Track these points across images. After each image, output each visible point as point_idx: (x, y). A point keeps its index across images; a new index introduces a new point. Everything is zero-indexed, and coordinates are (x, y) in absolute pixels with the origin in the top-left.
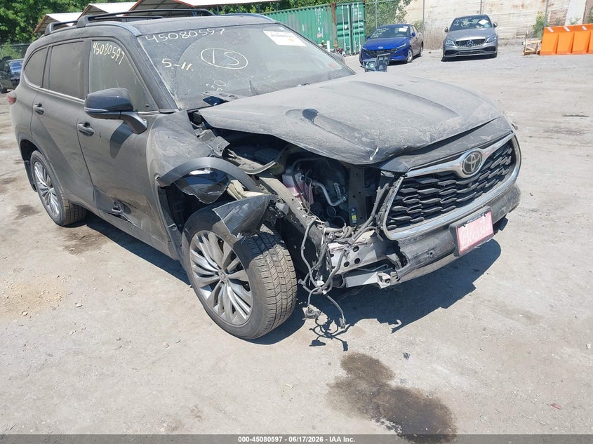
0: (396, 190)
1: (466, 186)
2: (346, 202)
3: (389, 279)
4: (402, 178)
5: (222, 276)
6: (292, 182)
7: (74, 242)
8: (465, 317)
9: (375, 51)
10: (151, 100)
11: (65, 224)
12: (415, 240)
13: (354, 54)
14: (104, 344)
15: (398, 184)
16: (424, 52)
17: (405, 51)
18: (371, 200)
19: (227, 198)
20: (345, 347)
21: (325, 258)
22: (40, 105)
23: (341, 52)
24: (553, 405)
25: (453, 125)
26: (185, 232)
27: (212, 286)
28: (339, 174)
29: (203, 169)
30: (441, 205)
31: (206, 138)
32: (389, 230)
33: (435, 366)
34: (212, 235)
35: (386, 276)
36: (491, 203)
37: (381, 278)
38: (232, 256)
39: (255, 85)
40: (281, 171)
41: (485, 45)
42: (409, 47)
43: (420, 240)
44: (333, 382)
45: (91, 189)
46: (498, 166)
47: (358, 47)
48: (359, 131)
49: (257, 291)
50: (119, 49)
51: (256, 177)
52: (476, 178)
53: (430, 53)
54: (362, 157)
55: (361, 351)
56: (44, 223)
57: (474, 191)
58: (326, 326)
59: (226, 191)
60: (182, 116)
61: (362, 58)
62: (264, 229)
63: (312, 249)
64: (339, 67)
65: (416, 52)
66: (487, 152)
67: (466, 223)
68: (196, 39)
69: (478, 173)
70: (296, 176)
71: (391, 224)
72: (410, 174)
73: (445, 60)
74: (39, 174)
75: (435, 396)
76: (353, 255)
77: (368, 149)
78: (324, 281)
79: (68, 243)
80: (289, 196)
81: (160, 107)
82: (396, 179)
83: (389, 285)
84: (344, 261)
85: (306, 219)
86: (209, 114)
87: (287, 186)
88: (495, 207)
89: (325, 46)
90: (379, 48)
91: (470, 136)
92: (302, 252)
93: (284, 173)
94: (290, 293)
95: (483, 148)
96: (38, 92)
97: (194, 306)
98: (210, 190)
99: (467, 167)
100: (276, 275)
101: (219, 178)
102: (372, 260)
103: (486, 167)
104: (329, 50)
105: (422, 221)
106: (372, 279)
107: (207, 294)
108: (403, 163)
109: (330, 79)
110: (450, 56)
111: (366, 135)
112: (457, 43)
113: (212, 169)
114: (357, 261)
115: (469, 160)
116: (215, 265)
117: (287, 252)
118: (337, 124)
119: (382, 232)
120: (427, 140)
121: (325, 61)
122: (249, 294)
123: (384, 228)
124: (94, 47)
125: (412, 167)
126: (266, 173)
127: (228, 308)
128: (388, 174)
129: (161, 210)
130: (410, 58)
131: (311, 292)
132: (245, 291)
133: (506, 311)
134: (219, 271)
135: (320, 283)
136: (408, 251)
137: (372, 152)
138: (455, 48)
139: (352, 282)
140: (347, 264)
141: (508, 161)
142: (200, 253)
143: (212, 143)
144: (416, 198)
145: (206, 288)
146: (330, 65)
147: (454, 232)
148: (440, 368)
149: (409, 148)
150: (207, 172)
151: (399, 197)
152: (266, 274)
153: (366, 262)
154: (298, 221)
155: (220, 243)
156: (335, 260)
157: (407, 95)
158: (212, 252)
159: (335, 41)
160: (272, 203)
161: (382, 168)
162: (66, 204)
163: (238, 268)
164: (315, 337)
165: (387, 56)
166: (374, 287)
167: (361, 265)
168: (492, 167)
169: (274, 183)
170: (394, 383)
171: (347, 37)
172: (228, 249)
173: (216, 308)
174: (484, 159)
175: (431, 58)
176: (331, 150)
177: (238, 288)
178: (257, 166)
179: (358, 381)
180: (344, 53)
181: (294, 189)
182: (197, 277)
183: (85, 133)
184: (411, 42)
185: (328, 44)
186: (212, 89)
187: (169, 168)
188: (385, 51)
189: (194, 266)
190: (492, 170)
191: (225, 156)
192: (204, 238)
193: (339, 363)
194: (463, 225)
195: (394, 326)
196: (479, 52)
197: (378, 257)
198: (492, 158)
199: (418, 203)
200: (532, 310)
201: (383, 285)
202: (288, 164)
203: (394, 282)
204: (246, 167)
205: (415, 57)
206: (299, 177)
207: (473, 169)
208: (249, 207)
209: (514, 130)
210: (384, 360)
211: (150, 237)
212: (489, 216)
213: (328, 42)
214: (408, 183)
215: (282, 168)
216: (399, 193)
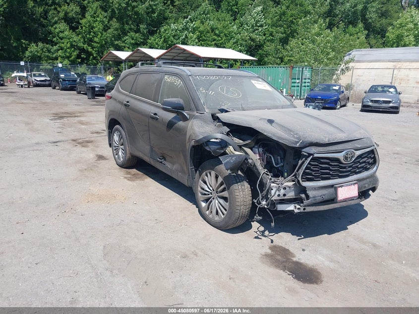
0: (308, 161)
1: (345, 168)
2: (283, 166)
3: (299, 208)
4: (312, 156)
5: (214, 195)
6: (257, 152)
7: (129, 176)
8: (339, 240)
9: (315, 99)
10: (193, 106)
11: (124, 166)
12: (315, 189)
13: (301, 99)
14: (149, 220)
15: (309, 159)
16: (349, 104)
17: (336, 102)
18: (295, 166)
19: (225, 153)
20: (272, 241)
21: (268, 190)
22: (128, 102)
23: (292, 97)
24: (376, 281)
25: (341, 137)
26: (199, 171)
27: (206, 200)
28: (281, 152)
29: (217, 139)
30: (330, 175)
31: (219, 126)
32: (303, 181)
33: (317, 256)
34: (213, 173)
35: (298, 207)
36: (359, 180)
37: (295, 207)
38: (221, 184)
39: (244, 106)
40: (252, 146)
41: (391, 105)
42: (338, 99)
43: (317, 189)
44: (263, 253)
45: (148, 147)
46: (364, 162)
47: (305, 95)
48: (293, 132)
49: (232, 202)
50: (180, 80)
51: (240, 147)
52: (351, 165)
53: (353, 105)
54: (293, 143)
55: (280, 245)
56: (111, 164)
57: (349, 171)
58: (263, 232)
59: (225, 151)
60: (208, 116)
61: (305, 102)
62: (240, 173)
63: (262, 185)
64: (289, 103)
65: (343, 103)
66: (358, 153)
67: (343, 186)
68: (217, 80)
69: (352, 162)
70: (260, 149)
71: (304, 178)
72: (316, 155)
73: (362, 111)
74: (116, 138)
75: (315, 268)
76: (282, 192)
77: (297, 140)
78: (266, 202)
79: (126, 176)
80: (255, 157)
81: (197, 110)
82: (308, 157)
83: (299, 211)
84: (277, 193)
85: (262, 170)
86: (221, 116)
87: (255, 153)
88: (362, 183)
89: (282, 92)
90: (318, 97)
91: (350, 144)
92: (257, 185)
93: (254, 147)
94: (248, 207)
95: (356, 150)
96: (127, 95)
97: (194, 212)
98: (218, 149)
99: (346, 158)
100: (242, 196)
101: (223, 144)
102: (292, 196)
103: (357, 160)
104: (284, 94)
105: (320, 180)
106: (291, 207)
107: (203, 204)
108: (312, 150)
109: (282, 108)
110: (366, 109)
111: (296, 134)
112: (372, 101)
113: (221, 139)
114: (284, 195)
115: (347, 154)
116: (211, 189)
117: (249, 186)
118: (283, 127)
119: (298, 181)
120: (326, 141)
121: (281, 99)
122: (227, 204)
123: (300, 179)
124: (166, 77)
125: (316, 152)
126: (245, 145)
127: (214, 211)
128: (305, 154)
129: (189, 159)
130: (339, 106)
131: (259, 206)
132: (225, 203)
133: (362, 241)
134: (213, 192)
135: (264, 203)
136: (311, 193)
137: (298, 142)
138: (370, 104)
139: (280, 207)
140: (279, 195)
141: (371, 161)
142: (205, 183)
143: (221, 129)
144: (318, 168)
145: (203, 201)
146: (284, 102)
147: (336, 189)
148: (320, 257)
149: (317, 143)
150: (218, 141)
151: (309, 166)
152: (238, 194)
153: (289, 196)
154: (257, 170)
155: (217, 177)
156: (273, 192)
157: (321, 120)
158: (211, 181)
159: (289, 90)
160: (246, 159)
161: (303, 150)
162: (128, 155)
163: (224, 190)
164: (256, 235)
165: (321, 103)
166: (291, 212)
167: (285, 198)
168: (361, 161)
169: (248, 150)
170: (294, 259)
171: (298, 88)
172: (220, 180)
173: (207, 212)
174: (356, 156)
175: (353, 108)
176: (279, 137)
177: (222, 201)
178: (241, 141)
179: (276, 255)
180: (294, 98)
181: (258, 155)
182: (200, 195)
183: (153, 118)
184: (340, 97)
185: (284, 91)
186: (223, 105)
187: (201, 137)
188: (322, 99)
189: (200, 189)
190: (361, 163)
191: (228, 134)
192: (209, 174)
193: (268, 247)
194: (341, 186)
195: (299, 238)
196: (387, 109)
197: (295, 196)
198: (360, 156)
199: (318, 171)
200: (377, 243)
201: (296, 211)
202: (256, 143)
203: (302, 210)
204: (236, 141)
205: (342, 107)
206: (261, 150)
207: (349, 160)
208: (236, 159)
209: (375, 145)
210: (291, 250)
211: (177, 173)
212: (356, 186)
213: (285, 90)
214: (314, 159)
215: (253, 144)
216: (309, 164)
